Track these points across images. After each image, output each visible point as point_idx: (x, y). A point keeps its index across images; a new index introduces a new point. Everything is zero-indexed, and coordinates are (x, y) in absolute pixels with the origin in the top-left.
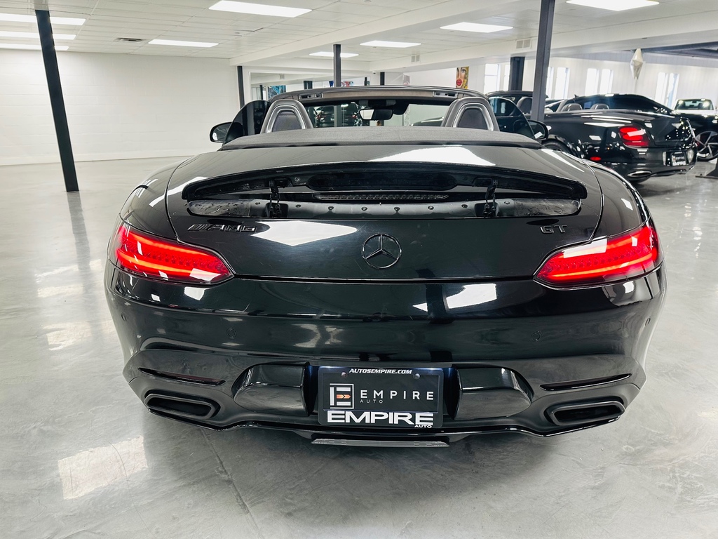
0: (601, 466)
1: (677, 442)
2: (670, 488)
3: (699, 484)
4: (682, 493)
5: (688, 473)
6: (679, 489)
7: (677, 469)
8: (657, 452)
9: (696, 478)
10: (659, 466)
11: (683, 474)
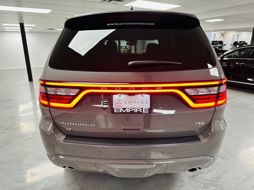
0: (182, 180)
1: (205, 172)
2: (200, 186)
3: (208, 185)
4: (203, 188)
5: (206, 182)
6: (202, 187)
7: (203, 181)
8: (199, 176)
9: (208, 183)
10: (198, 180)
11: (205, 182)
